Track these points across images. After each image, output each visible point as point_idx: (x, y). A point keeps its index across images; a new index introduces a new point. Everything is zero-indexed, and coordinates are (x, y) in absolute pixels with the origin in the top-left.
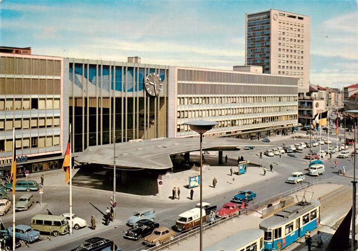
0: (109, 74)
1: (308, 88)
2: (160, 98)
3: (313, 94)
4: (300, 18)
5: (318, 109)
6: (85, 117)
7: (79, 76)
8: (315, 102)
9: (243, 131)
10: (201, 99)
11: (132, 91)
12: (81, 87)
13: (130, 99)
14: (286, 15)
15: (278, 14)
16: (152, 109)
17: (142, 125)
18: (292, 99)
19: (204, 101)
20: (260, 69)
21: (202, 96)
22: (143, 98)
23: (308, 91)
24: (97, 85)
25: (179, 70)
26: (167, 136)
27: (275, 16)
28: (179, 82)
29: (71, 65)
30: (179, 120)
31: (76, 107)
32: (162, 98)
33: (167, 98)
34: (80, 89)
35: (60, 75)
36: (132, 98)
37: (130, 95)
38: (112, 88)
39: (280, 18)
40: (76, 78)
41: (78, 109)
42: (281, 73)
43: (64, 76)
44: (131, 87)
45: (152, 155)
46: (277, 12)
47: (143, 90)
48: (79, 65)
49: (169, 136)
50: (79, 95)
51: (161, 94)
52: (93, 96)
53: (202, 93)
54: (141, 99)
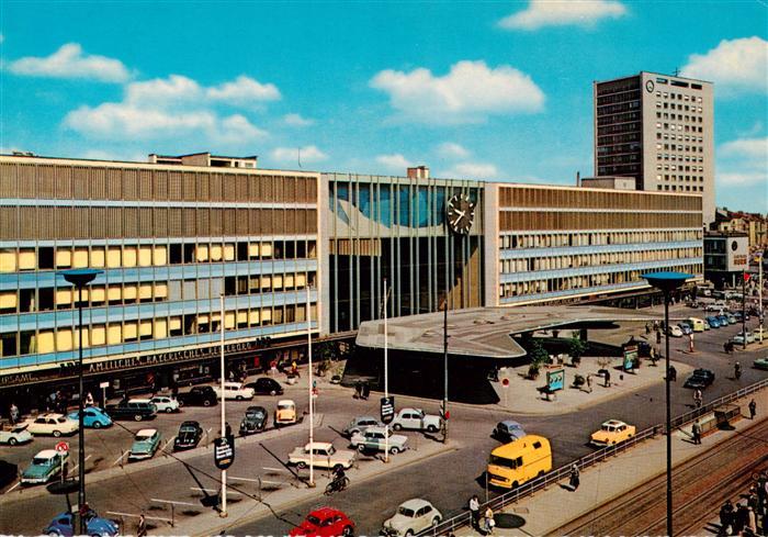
0: (389, 198)
1: (714, 214)
2: (471, 237)
3: (722, 226)
4: (694, 86)
5: (737, 253)
6: (355, 272)
7: (343, 203)
8: (730, 241)
9: (609, 295)
10: (537, 239)
11: (426, 226)
12: (348, 221)
13: (424, 240)
14: (670, 82)
15: (655, 81)
16: (458, 258)
17: (442, 286)
18: (692, 235)
19: (542, 241)
20: (631, 182)
21: (539, 232)
22: (444, 238)
23: (714, 220)
24: (372, 216)
25: (502, 189)
26: (483, 304)
27: (650, 85)
28: (502, 209)
29: (331, 184)
30: (503, 276)
31: (339, 256)
32: (474, 238)
33: (482, 237)
34: (346, 225)
35: (316, 201)
36: (426, 238)
37: (422, 232)
38: (395, 223)
39: (658, 87)
40: (339, 205)
41: (344, 260)
42: (663, 188)
43: (322, 202)
44: (423, 220)
45: (478, 336)
46: (654, 77)
47: (442, 225)
48: (343, 185)
49: (487, 305)
50: (344, 236)
51: (473, 231)
52: (366, 235)
53: (539, 228)
54: (441, 240)
